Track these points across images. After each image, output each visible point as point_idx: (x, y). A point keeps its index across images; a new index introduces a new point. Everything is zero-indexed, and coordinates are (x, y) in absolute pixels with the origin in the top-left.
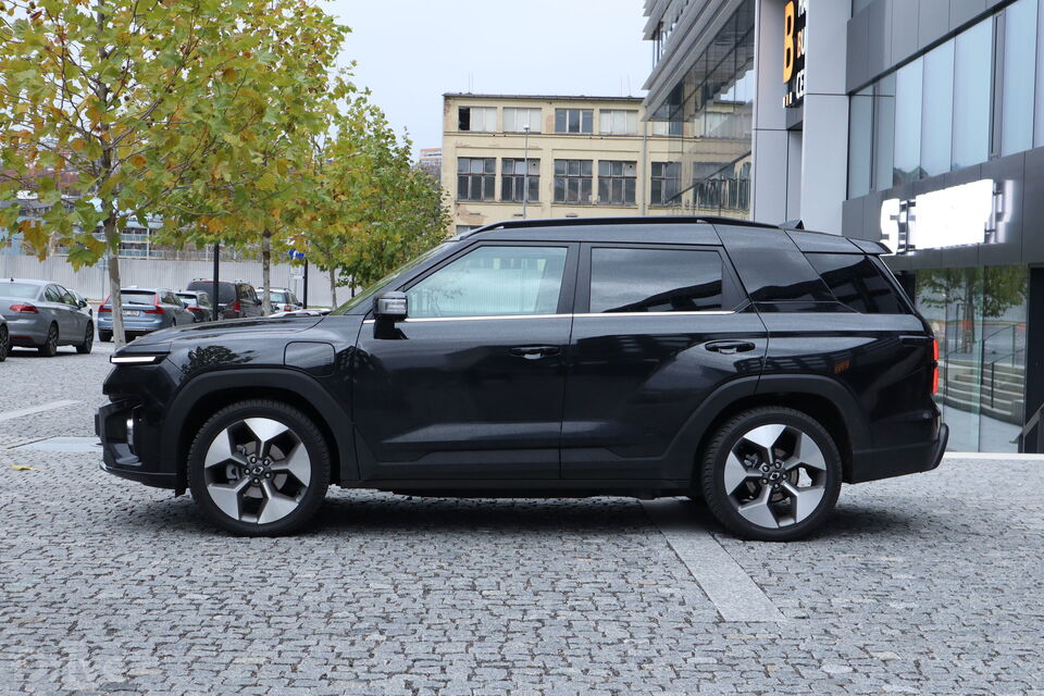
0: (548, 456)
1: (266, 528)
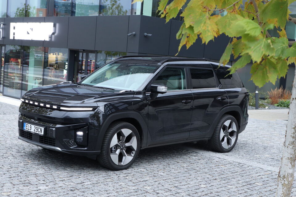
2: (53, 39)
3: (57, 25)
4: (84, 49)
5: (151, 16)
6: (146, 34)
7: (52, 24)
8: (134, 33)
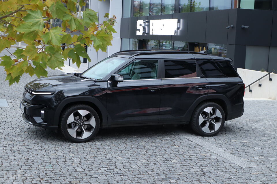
0: (156, 117)
1: (84, 140)
2: (179, 34)
3: (182, 21)
4: (198, 42)
5: (254, 9)
6: (243, 26)
7: (176, 20)
8: (232, 26)
